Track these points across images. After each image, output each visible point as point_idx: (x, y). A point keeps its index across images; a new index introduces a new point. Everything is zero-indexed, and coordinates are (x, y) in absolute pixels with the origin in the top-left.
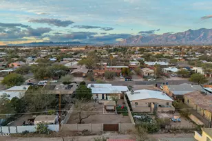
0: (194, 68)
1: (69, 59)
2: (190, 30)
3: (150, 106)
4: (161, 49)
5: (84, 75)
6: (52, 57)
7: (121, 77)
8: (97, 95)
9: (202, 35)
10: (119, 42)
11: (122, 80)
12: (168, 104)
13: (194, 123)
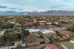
0: (55, 23)
1: (10, 21)
2: (48, 11)
3: (49, 35)
4: (41, 17)
5: (20, 26)
6: (2, 20)
7: (34, 26)
8: (31, 33)
9: (52, 12)
10: (26, 14)
11: (35, 27)
12: (55, 34)
13: (64, 38)
